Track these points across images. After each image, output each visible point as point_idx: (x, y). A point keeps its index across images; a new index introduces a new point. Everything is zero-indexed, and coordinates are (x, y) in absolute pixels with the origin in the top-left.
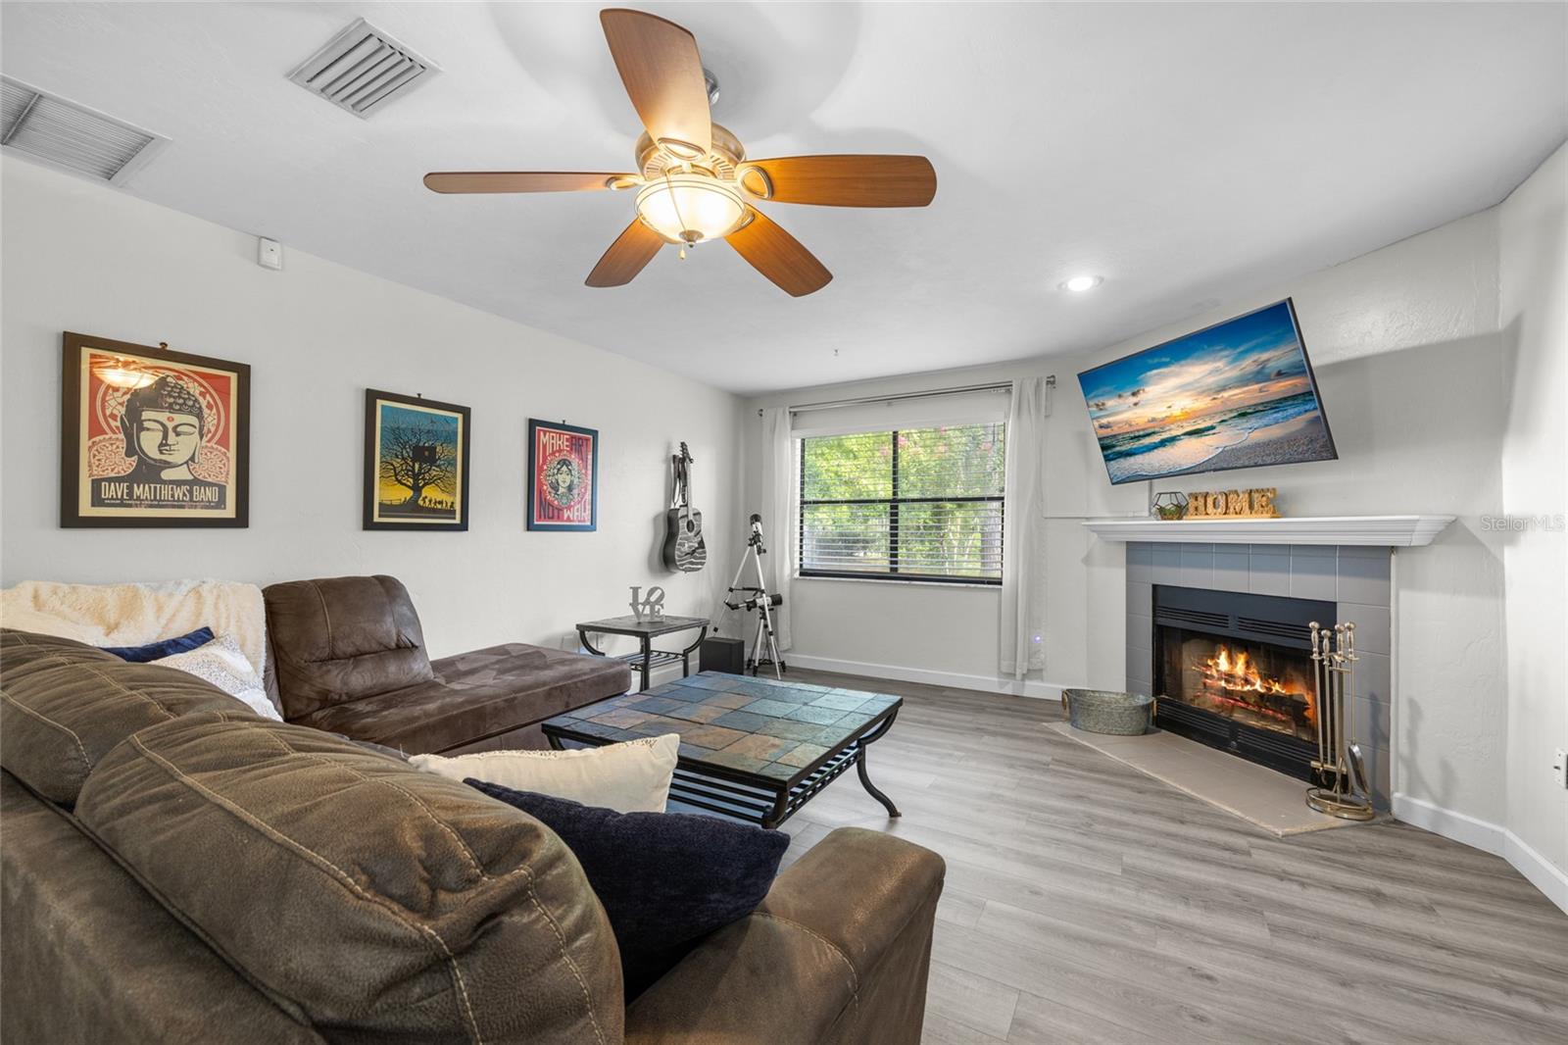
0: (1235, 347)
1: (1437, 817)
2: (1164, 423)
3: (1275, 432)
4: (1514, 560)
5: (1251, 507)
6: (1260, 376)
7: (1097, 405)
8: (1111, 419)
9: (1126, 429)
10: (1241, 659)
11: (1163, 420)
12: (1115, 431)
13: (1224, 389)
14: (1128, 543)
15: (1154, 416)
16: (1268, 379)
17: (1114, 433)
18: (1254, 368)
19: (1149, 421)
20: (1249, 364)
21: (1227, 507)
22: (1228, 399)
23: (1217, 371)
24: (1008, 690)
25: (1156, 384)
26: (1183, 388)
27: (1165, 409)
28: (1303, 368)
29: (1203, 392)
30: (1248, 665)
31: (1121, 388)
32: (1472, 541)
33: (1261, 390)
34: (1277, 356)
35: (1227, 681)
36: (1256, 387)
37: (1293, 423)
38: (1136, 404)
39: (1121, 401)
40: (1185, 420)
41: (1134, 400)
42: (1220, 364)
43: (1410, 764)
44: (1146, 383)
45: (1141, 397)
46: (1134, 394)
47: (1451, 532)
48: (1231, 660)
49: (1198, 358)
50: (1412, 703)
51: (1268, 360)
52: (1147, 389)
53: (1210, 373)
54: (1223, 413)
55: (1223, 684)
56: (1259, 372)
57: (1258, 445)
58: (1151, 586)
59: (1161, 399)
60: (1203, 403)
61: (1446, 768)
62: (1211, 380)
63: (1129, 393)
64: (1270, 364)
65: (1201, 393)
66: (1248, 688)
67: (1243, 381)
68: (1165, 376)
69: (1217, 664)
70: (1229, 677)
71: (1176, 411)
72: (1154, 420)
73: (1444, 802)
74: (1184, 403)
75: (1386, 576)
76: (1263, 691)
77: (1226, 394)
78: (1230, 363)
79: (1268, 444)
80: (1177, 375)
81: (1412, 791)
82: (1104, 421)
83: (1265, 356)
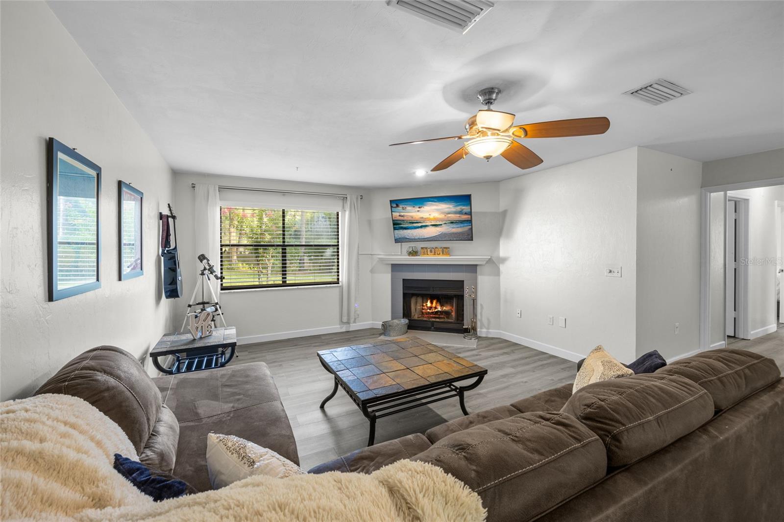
0: (457, 203)
1: (488, 332)
2: (425, 220)
3: (459, 230)
4: (502, 268)
5: (443, 253)
6: (461, 213)
7: (403, 208)
8: (405, 214)
9: (410, 219)
10: (434, 302)
11: (425, 218)
12: (405, 218)
13: (449, 213)
14: (392, 264)
15: (423, 216)
16: (462, 214)
17: (404, 219)
18: (460, 210)
19: (420, 218)
20: (459, 208)
21: (435, 253)
22: (450, 217)
23: (449, 208)
24: (344, 330)
25: (429, 206)
26: (437, 210)
27: (428, 215)
28: (470, 213)
29: (443, 213)
30: (436, 303)
31: (416, 205)
32: (494, 262)
33: (459, 217)
34: (466, 209)
35: (430, 309)
36: (459, 215)
37: (464, 228)
38: (418, 211)
39: (413, 209)
40: (433, 220)
41: (419, 209)
42: (451, 206)
43: (481, 321)
44: (426, 205)
45: (422, 209)
46: (419, 208)
47: (490, 261)
48: (432, 303)
49: (445, 203)
50: (481, 305)
51: (464, 209)
52: (425, 207)
53: (447, 208)
54: (446, 221)
55: (429, 310)
56: (461, 211)
57: (453, 233)
58: (402, 280)
59: (428, 212)
60: (442, 216)
61: (488, 320)
62: (447, 210)
63: (418, 207)
64: (464, 210)
65: (442, 213)
66: (436, 310)
67: (456, 213)
68: (432, 205)
69: (427, 305)
70: (430, 308)
71: (431, 217)
72: (422, 218)
73: (488, 329)
74: (436, 215)
75: (476, 272)
76: (440, 310)
77: (449, 215)
78: (454, 207)
79: (456, 234)
80: (437, 206)
81: (481, 328)
82: (402, 214)
83: (463, 208)
